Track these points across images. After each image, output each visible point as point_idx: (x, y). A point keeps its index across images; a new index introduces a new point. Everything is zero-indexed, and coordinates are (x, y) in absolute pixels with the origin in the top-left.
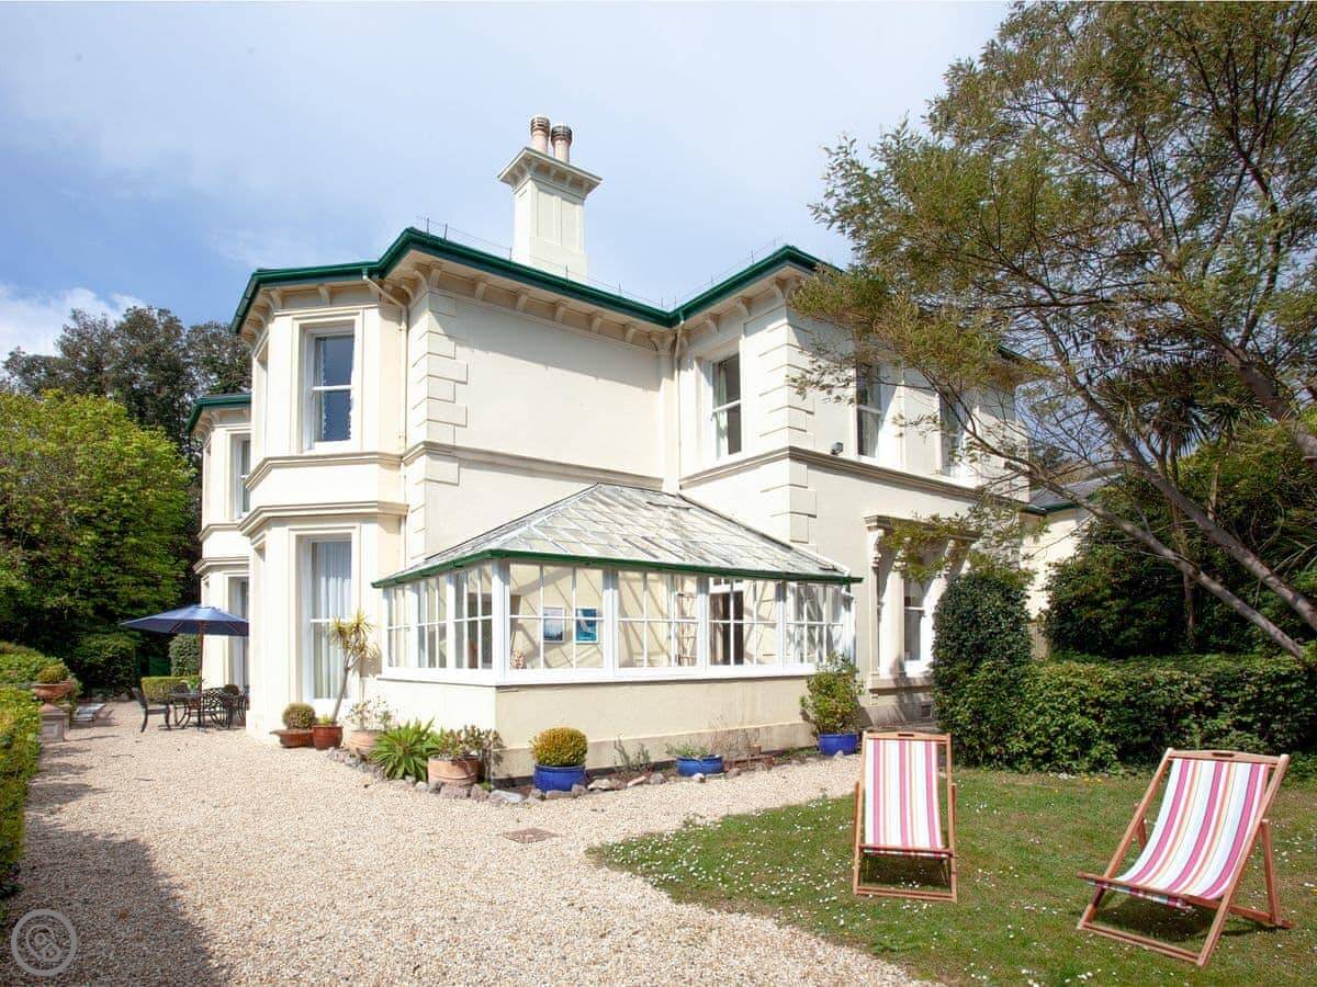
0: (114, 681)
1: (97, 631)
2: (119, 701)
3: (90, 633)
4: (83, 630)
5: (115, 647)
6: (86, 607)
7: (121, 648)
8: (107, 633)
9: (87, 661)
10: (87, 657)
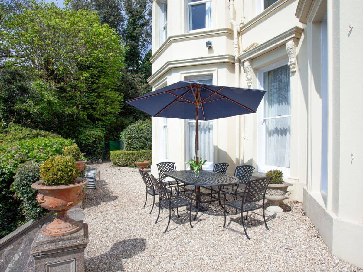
0: (96, 153)
1: (88, 127)
2: (99, 163)
3: (85, 128)
4: (82, 126)
5: (96, 135)
6: (84, 115)
7: (99, 136)
8: (92, 128)
9: (84, 142)
10: (84, 140)
